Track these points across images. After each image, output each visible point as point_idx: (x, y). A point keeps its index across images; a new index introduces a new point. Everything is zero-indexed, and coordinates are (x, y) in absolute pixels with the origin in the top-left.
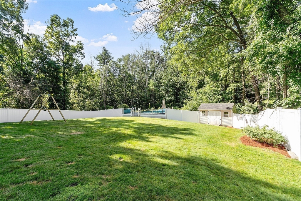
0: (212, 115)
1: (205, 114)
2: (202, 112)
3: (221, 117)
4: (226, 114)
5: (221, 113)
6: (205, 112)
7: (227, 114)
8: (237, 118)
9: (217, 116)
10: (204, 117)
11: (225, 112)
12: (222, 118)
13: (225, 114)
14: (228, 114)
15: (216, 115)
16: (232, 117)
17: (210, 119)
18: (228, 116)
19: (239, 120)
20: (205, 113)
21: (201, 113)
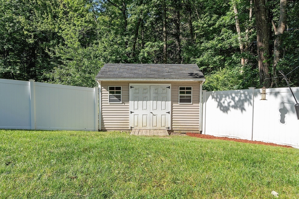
0: (144, 99)
1: (119, 97)
2: (111, 88)
3: (169, 103)
4: (183, 93)
5: (170, 90)
6: (119, 88)
7: (187, 93)
8: (220, 105)
9: (159, 102)
10: (118, 106)
11: (181, 89)
12: (172, 106)
13: (181, 93)
14: (190, 93)
15: (156, 99)
16: (200, 104)
17: (136, 112)
18: (189, 101)
19: (225, 110)
20: (120, 93)
21: (106, 93)
